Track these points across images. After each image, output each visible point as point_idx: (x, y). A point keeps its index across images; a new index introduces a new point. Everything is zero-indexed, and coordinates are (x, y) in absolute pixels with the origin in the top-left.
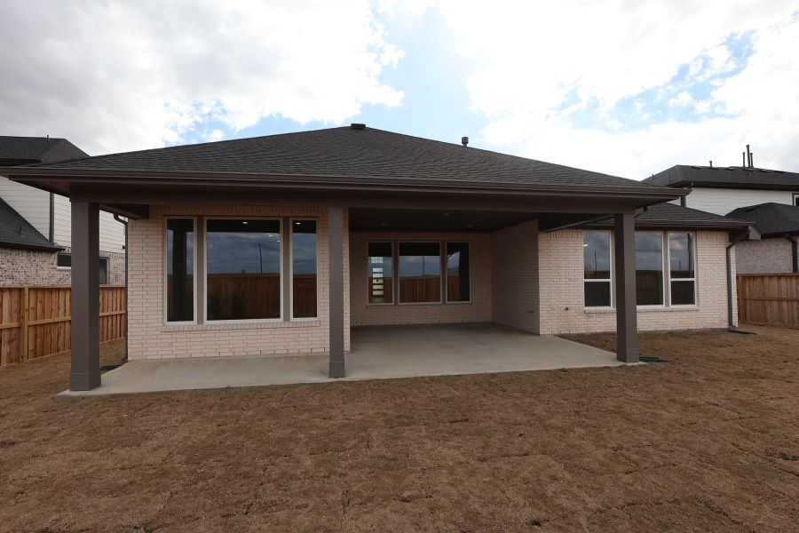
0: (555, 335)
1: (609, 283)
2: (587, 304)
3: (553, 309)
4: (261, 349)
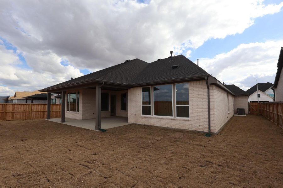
1: (150, 106)
2: (143, 114)
3: (132, 115)
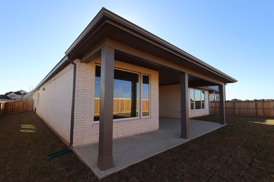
4: (133, 131)
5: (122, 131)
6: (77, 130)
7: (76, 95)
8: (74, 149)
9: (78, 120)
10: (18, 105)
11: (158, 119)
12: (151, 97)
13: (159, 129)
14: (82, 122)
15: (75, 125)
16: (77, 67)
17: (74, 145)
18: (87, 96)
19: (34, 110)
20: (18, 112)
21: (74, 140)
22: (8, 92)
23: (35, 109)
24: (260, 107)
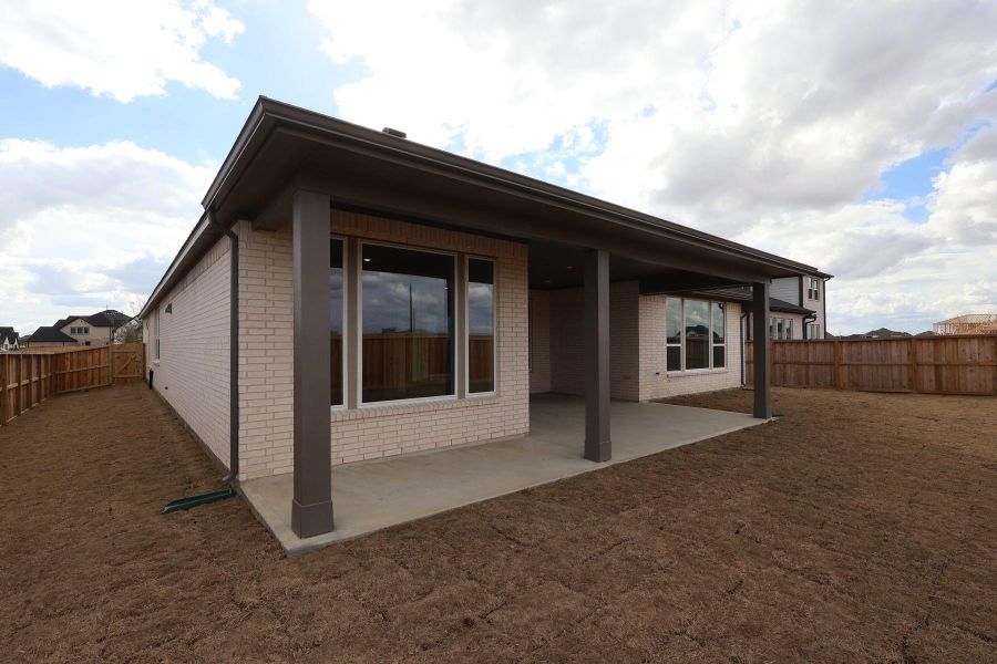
0: (651, 401)
1: (679, 348)
3: (647, 374)
4: (436, 440)
5: (399, 440)
6: (251, 433)
7: (241, 331)
8: (242, 487)
9: (251, 404)
10: (96, 361)
11: (527, 401)
12: (501, 329)
13: (530, 434)
14: (263, 410)
15: (241, 419)
16: (241, 245)
17: (242, 477)
18: (277, 332)
19: (148, 376)
20: (96, 385)
21: (242, 463)
22: (65, 318)
23: (151, 373)
24: (925, 360)
